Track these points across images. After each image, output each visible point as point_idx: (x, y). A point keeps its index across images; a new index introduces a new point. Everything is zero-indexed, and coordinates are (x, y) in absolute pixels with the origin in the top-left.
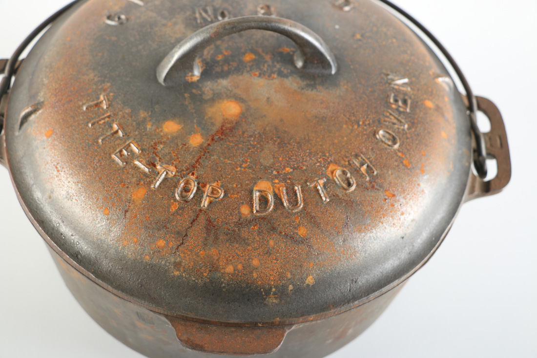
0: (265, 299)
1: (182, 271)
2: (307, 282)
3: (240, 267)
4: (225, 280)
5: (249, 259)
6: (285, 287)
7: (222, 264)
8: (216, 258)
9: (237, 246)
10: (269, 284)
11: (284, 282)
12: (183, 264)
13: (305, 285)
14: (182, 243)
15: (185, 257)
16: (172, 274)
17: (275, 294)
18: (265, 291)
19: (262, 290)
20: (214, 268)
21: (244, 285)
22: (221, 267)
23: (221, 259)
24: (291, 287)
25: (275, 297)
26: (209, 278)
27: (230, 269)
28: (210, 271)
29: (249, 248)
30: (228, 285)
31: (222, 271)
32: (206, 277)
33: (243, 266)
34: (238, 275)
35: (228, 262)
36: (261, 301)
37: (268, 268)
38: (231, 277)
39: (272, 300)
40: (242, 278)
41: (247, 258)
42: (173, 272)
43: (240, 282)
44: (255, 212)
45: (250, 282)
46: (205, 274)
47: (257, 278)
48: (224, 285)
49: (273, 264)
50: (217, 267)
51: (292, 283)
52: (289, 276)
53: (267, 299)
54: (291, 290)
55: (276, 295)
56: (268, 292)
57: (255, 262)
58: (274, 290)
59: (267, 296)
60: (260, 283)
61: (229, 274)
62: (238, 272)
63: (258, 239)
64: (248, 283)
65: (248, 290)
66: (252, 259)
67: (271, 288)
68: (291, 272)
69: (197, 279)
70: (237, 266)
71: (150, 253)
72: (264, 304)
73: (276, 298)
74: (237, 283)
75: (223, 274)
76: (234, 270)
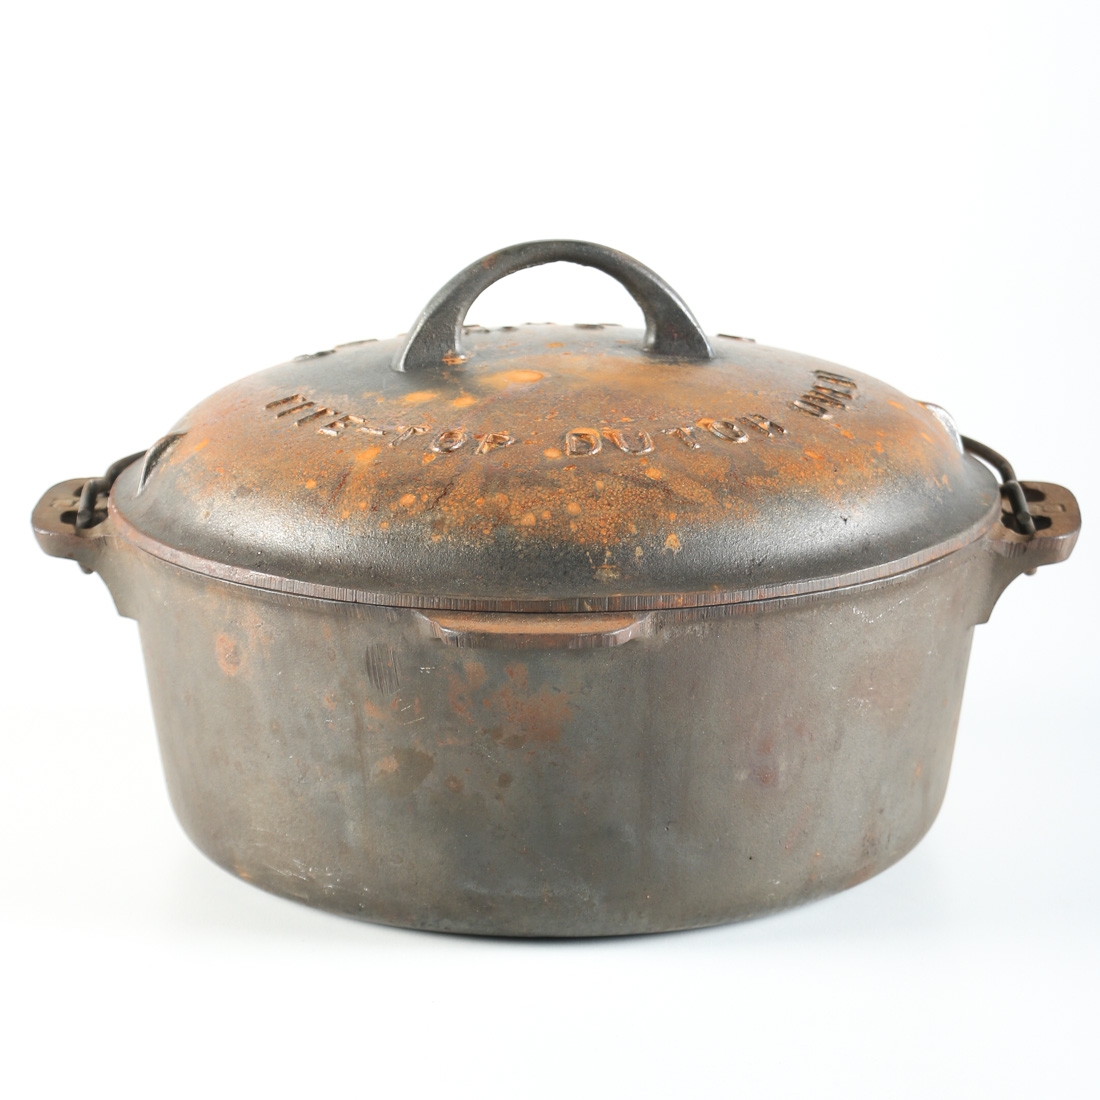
0: (594, 572)
1: (445, 533)
2: (667, 545)
3: (546, 515)
4: (520, 537)
5: (562, 503)
6: (628, 550)
7: (514, 513)
8: (503, 505)
9: (540, 488)
10: (598, 543)
11: (625, 540)
12: (447, 522)
13: (664, 549)
14: (445, 494)
15: (451, 511)
16: (429, 542)
17: (611, 562)
18: (594, 556)
19: (588, 553)
20: (501, 519)
21: (555, 546)
22: (513, 517)
23: (512, 506)
24: (639, 551)
25: (612, 569)
26: (494, 538)
27: (529, 519)
28: (495, 526)
29: (562, 490)
30: (527, 546)
31: (516, 524)
32: (488, 536)
33: (552, 515)
34: (544, 527)
35: (525, 509)
36: (587, 575)
37: (596, 516)
38: (532, 532)
39: (607, 574)
40: (551, 532)
41: (559, 502)
42: (430, 539)
43: (548, 540)
44: (568, 453)
45: (565, 538)
46: (487, 532)
47: (577, 532)
48: (520, 547)
49: (604, 511)
50: (507, 519)
51: (640, 544)
52: (634, 530)
53: (599, 572)
54: (640, 558)
55: (613, 564)
56: (599, 558)
57: (573, 508)
58: (608, 554)
59: (597, 565)
60: (583, 540)
61: (528, 527)
62: (544, 523)
63: (576, 480)
64: (563, 541)
65: (561, 554)
66: (567, 504)
67: (603, 552)
68: (637, 524)
69: (473, 543)
70: (540, 514)
71: (390, 518)
72: (594, 580)
73: (614, 571)
74: (544, 542)
75: (517, 527)
76: (537, 521)
